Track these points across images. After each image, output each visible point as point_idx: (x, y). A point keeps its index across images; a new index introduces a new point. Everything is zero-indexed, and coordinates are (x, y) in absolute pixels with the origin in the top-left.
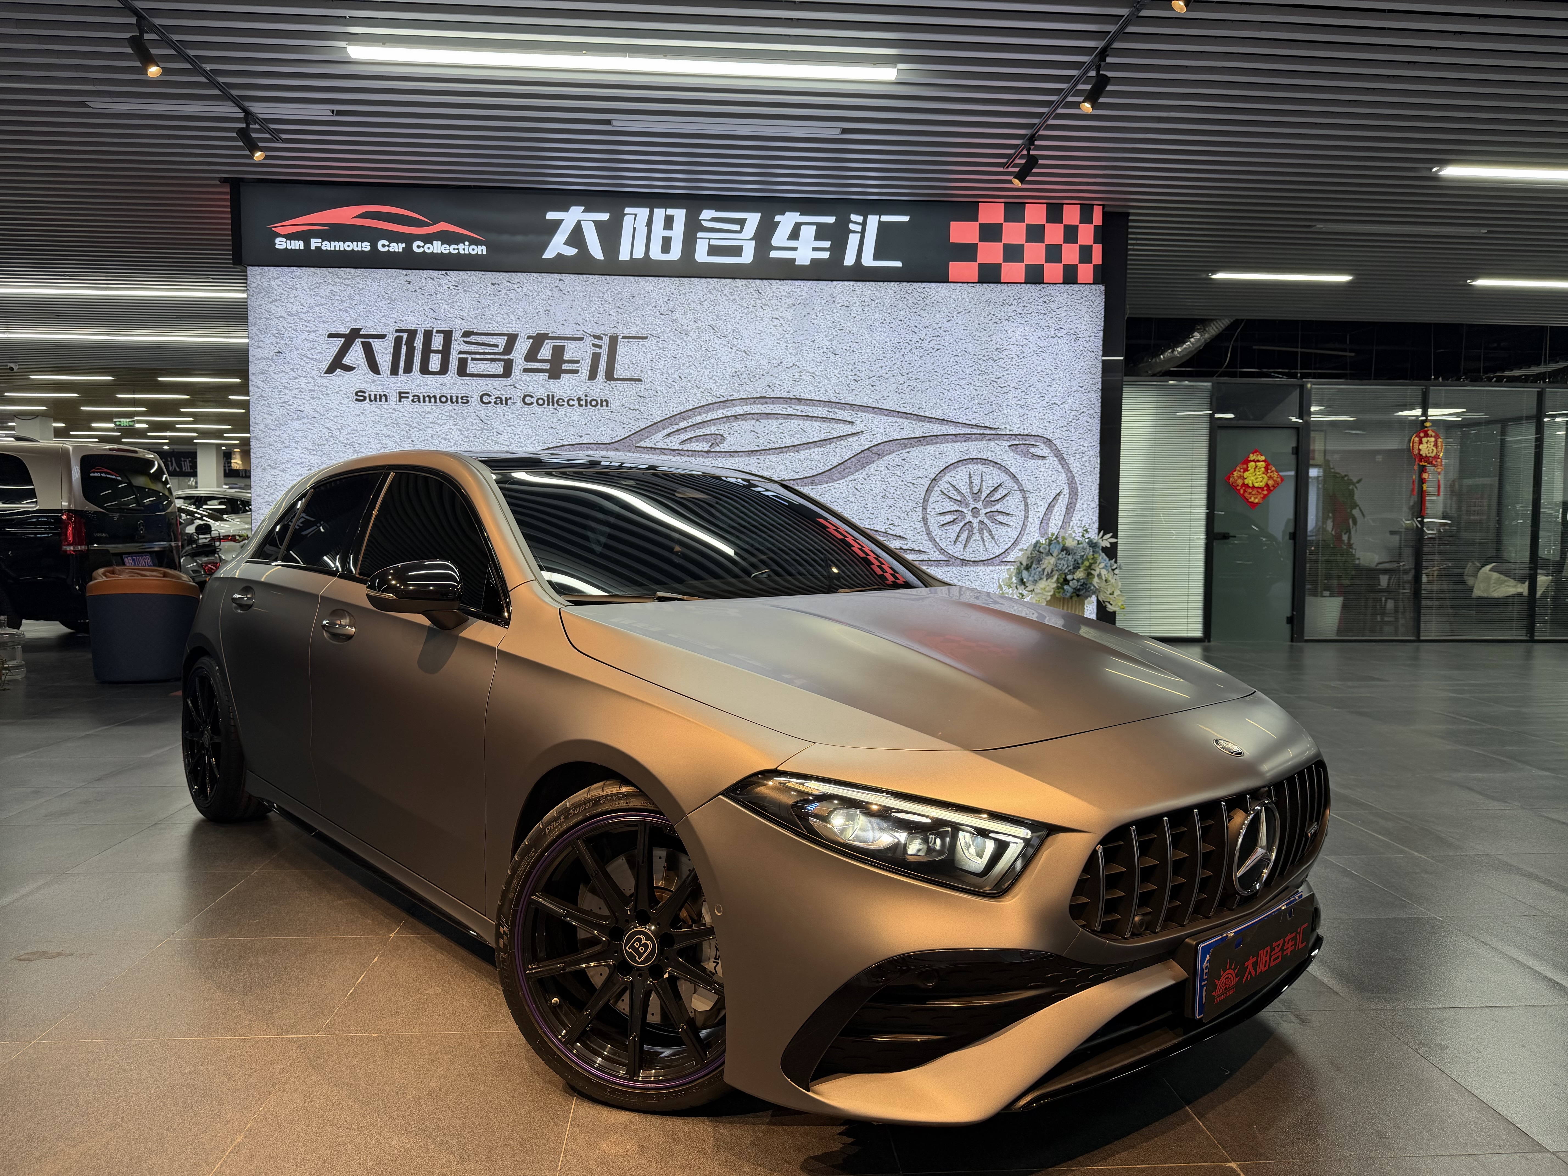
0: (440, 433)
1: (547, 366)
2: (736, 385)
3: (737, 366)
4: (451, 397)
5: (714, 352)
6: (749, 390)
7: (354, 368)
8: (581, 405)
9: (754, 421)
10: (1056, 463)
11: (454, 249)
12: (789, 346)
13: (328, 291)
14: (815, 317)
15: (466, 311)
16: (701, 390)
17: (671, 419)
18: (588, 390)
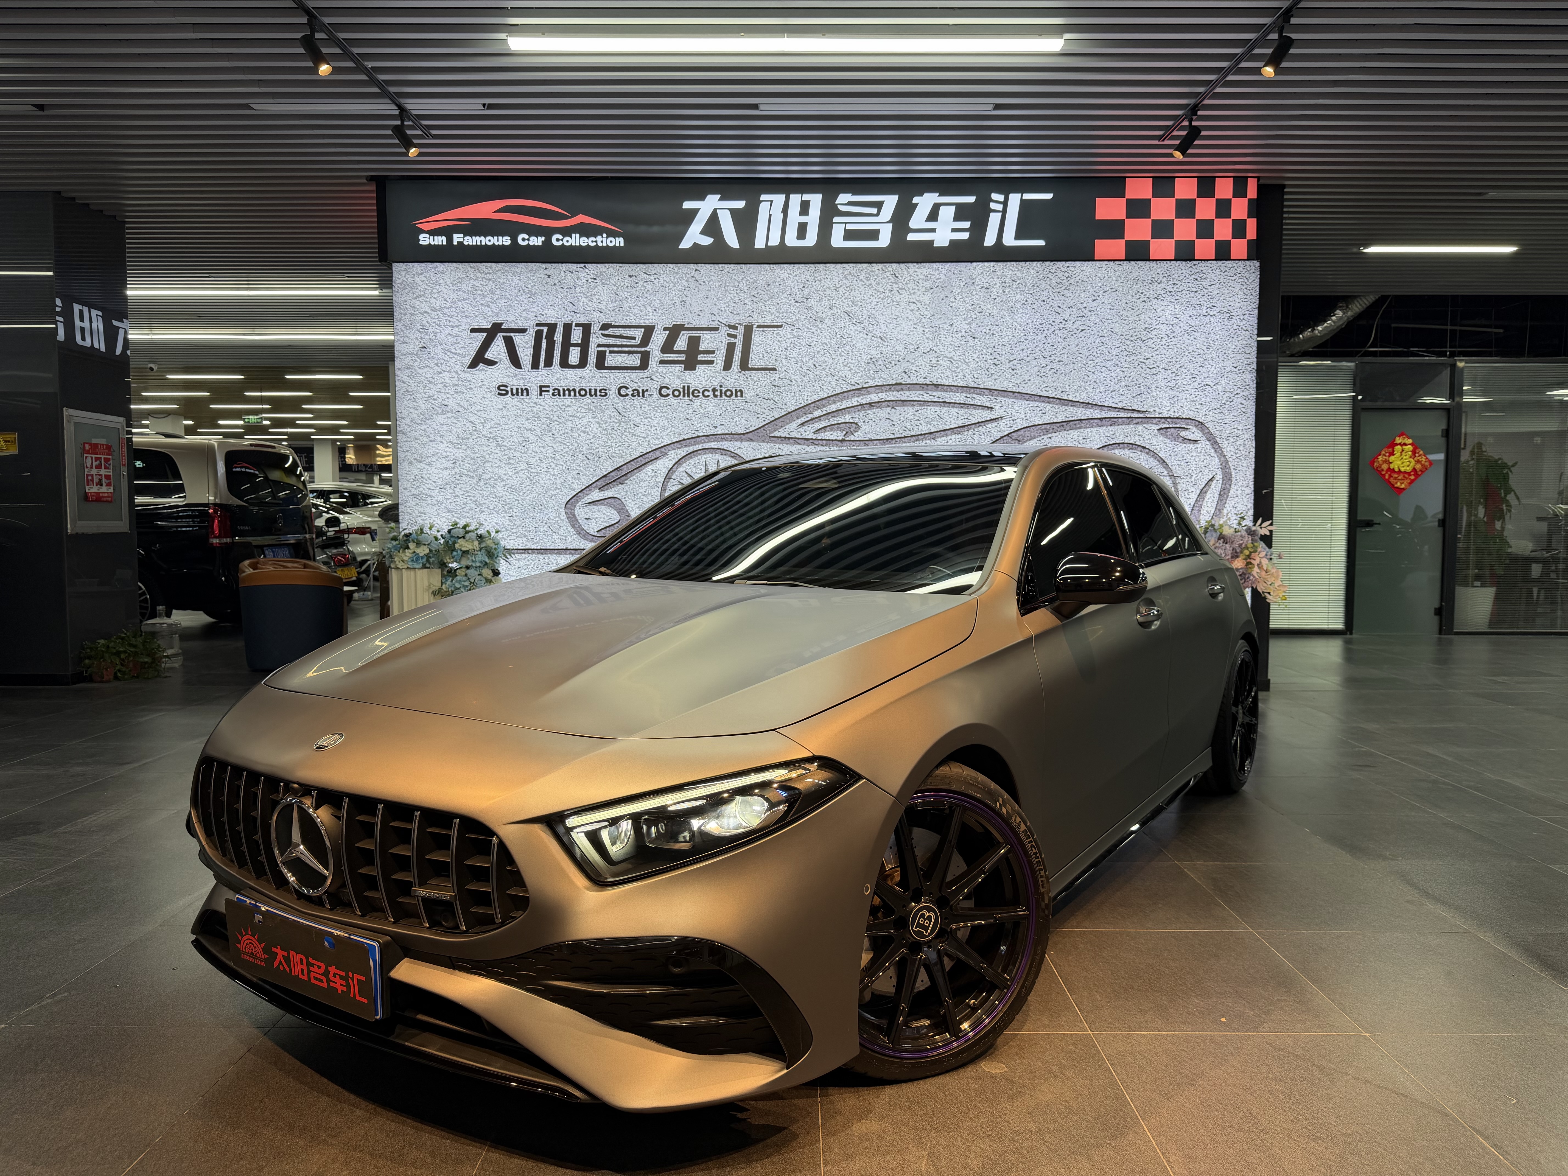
0: (579, 426)
1: (682, 357)
2: (872, 372)
3: (873, 352)
4: (590, 390)
5: (849, 339)
6: (885, 377)
7: (496, 363)
8: (715, 396)
9: (890, 408)
10: (1208, 447)
11: (592, 241)
12: (926, 330)
13: (470, 285)
14: (954, 300)
15: (604, 303)
16: (836, 378)
17: (805, 408)
18: (723, 380)
